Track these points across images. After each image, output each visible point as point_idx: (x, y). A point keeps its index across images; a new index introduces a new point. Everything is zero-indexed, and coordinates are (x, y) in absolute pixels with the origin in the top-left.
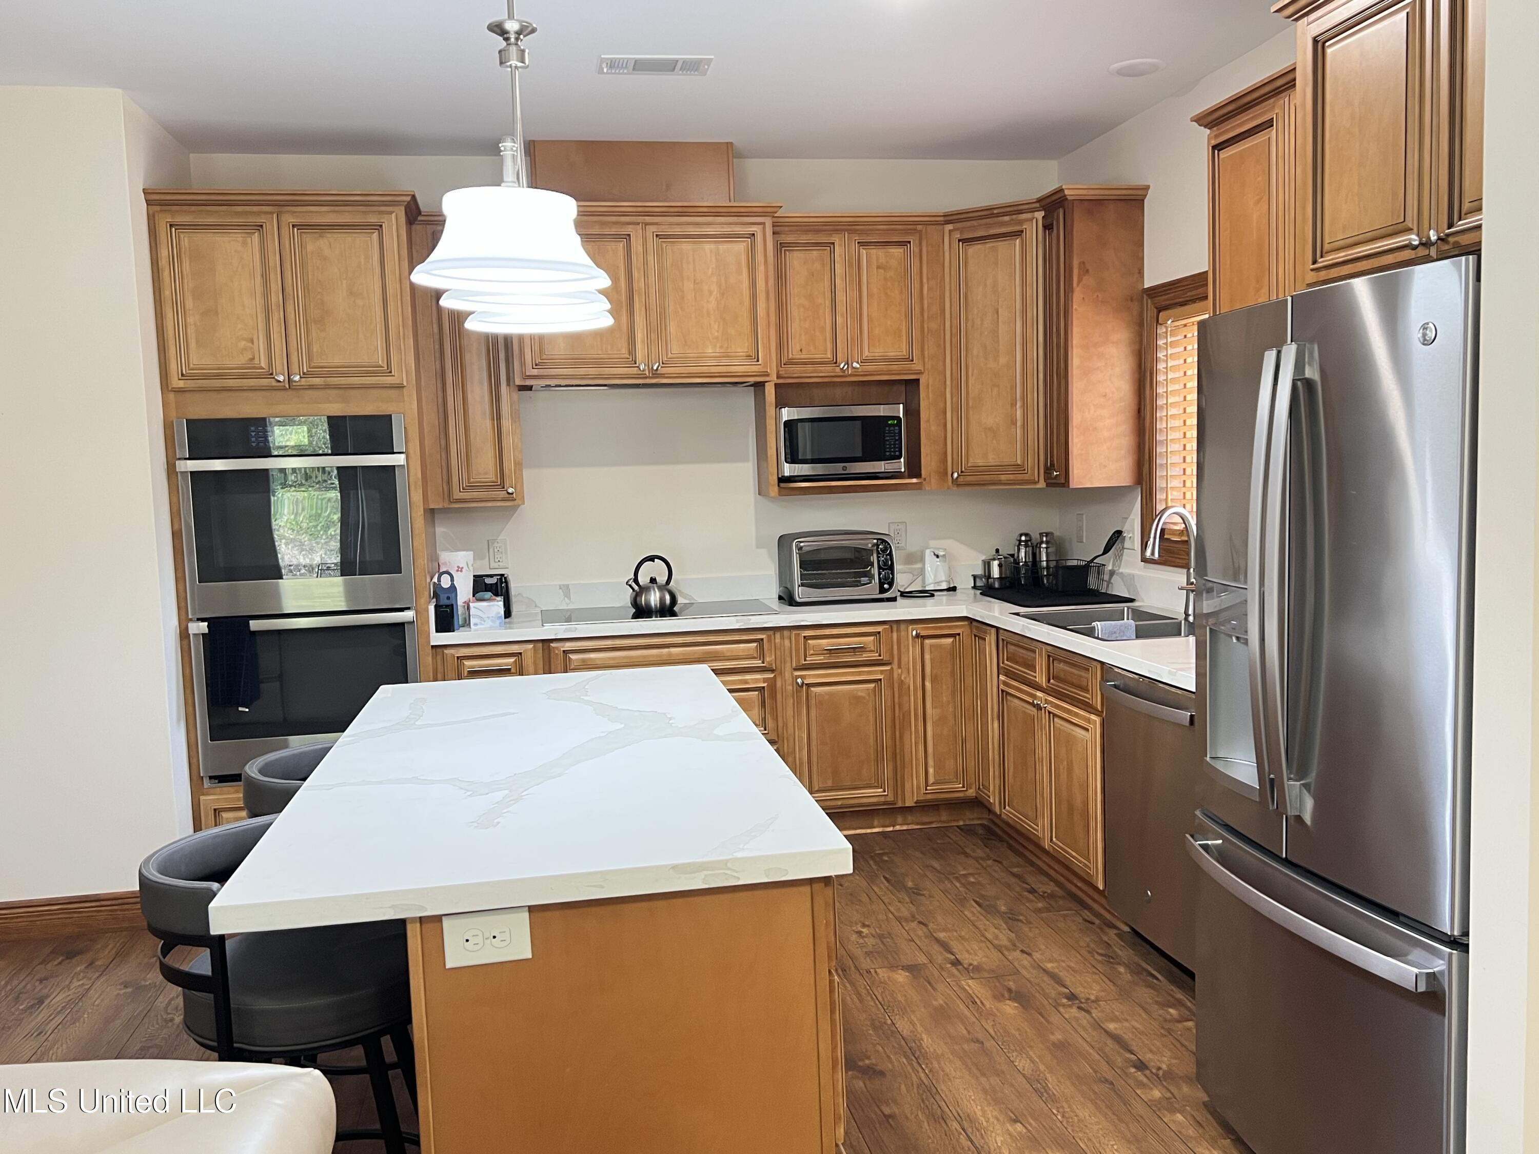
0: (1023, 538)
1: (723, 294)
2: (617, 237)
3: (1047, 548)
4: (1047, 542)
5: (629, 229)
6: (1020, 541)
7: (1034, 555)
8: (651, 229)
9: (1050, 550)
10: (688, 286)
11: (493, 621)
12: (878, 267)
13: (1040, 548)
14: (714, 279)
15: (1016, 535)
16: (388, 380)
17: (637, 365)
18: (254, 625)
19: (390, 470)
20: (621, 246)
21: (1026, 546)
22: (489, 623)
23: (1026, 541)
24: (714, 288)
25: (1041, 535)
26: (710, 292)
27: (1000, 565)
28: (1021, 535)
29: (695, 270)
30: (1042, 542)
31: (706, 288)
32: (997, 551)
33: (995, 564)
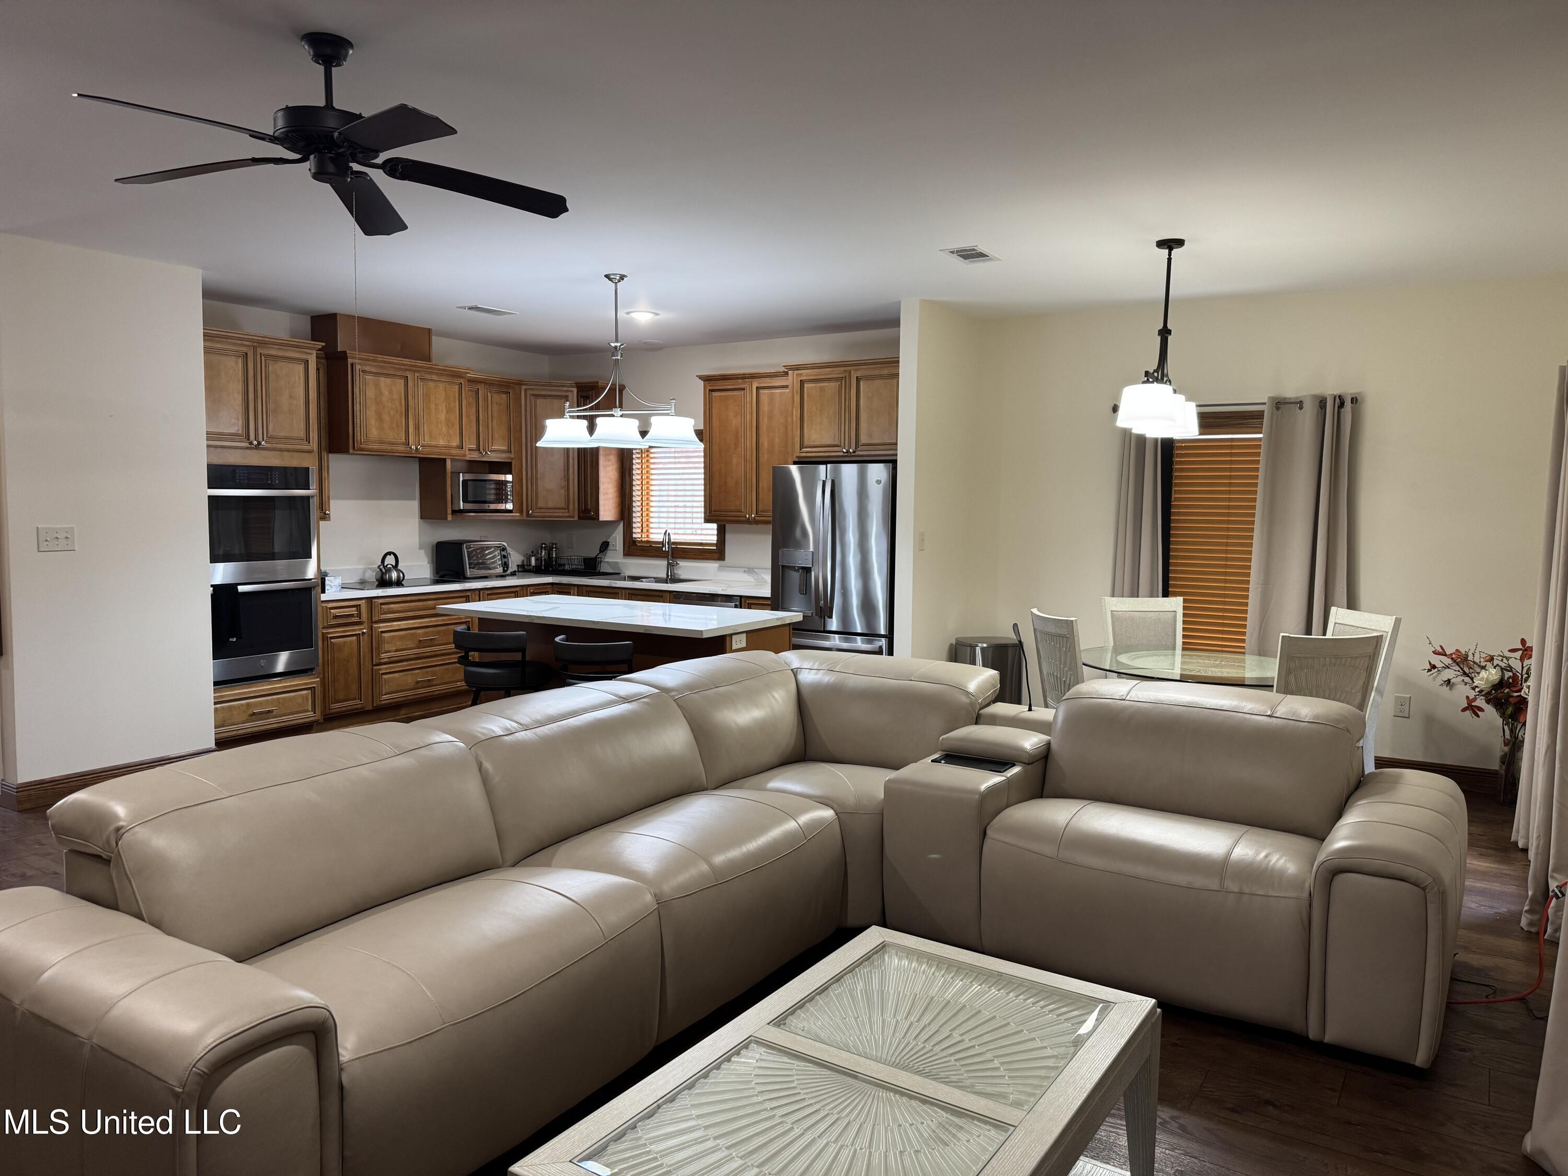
0: (544, 546)
1: (448, 412)
2: (401, 377)
3: (556, 551)
4: (556, 548)
5: (409, 374)
6: (542, 547)
7: (549, 554)
8: (417, 374)
9: (557, 552)
10: (433, 406)
11: (336, 588)
12: (496, 403)
13: (552, 550)
14: (444, 404)
15: (539, 544)
16: (307, 448)
17: (410, 446)
18: (241, 589)
19: (307, 499)
20: (402, 381)
21: (545, 550)
22: (334, 589)
23: (545, 547)
24: (444, 409)
25: (553, 544)
26: (442, 410)
27: (536, 560)
28: (542, 544)
29: (436, 398)
30: (553, 548)
31: (440, 408)
32: (532, 552)
33: (533, 559)
